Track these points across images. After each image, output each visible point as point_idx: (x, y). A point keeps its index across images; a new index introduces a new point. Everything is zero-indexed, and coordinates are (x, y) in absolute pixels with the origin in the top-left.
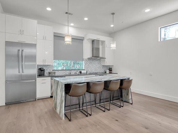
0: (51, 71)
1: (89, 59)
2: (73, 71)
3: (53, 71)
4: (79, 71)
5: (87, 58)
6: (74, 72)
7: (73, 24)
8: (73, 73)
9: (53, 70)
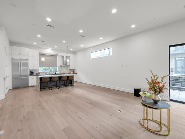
5: (59, 65)
8: (51, 74)
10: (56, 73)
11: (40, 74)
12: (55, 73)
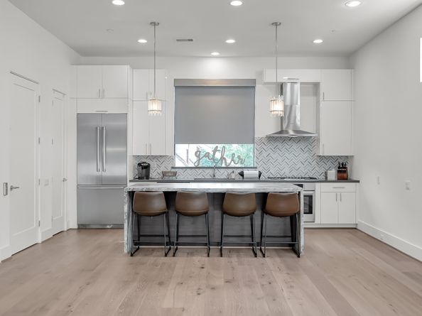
0: (169, 169)
1: (271, 139)
2: (222, 171)
3: (173, 170)
4: (239, 171)
5: (264, 135)
6: (226, 173)
7: (218, 52)
8: (224, 177)
9: (173, 168)
10: (246, 172)
11: (175, 174)
12: (242, 174)
